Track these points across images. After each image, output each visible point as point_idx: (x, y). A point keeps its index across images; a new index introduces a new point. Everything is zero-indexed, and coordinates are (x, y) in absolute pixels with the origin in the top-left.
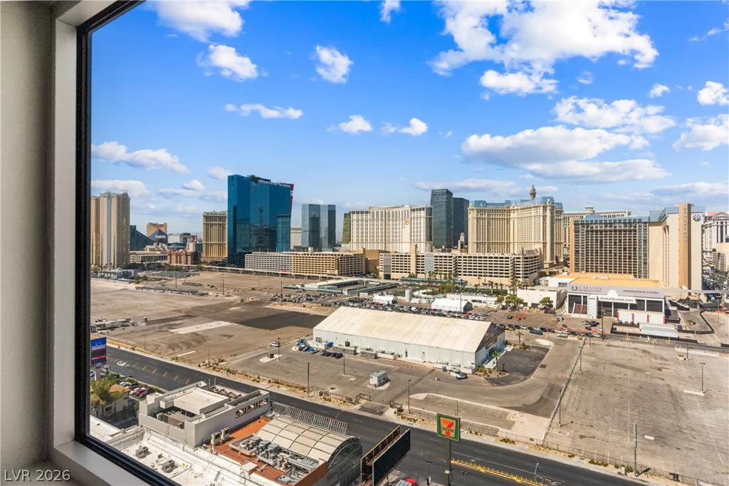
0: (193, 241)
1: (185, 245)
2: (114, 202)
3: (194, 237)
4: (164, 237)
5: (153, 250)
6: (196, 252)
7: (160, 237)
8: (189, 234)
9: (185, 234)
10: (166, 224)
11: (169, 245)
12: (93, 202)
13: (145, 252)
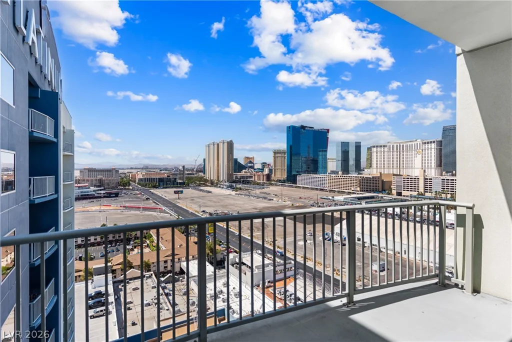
0: (268, 167)
1: (263, 169)
2: (226, 145)
3: (269, 165)
4: (253, 165)
5: (246, 172)
6: (268, 174)
7: (250, 165)
8: (266, 163)
9: (263, 163)
10: (254, 157)
11: (255, 169)
12: (216, 146)
13: (242, 173)
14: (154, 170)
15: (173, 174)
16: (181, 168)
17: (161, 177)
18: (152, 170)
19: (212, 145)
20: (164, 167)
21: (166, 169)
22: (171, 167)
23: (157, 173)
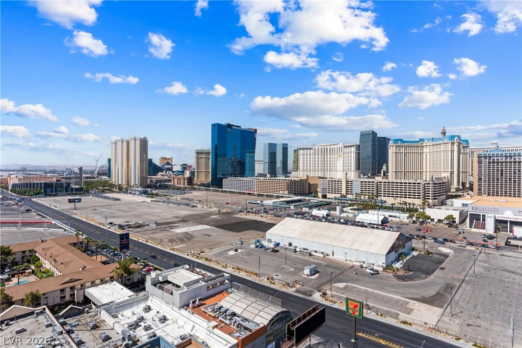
0: (189, 169)
1: (183, 172)
2: (138, 143)
3: (190, 166)
4: (170, 166)
5: (163, 175)
6: (190, 177)
7: (168, 166)
8: (186, 165)
9: (184, 165)
10: (172, 158)
11: (174, 172)
12: (125, 144)
13: (158, 176)
14: (37, 173)
15: (66, 178)
16: (77, 170)
17: (48, 181)
18: (31, 173)
19: (120, 142)
20: (50, 169)
21: (53, 172)
22: (62, 169)
23: (41, 177)
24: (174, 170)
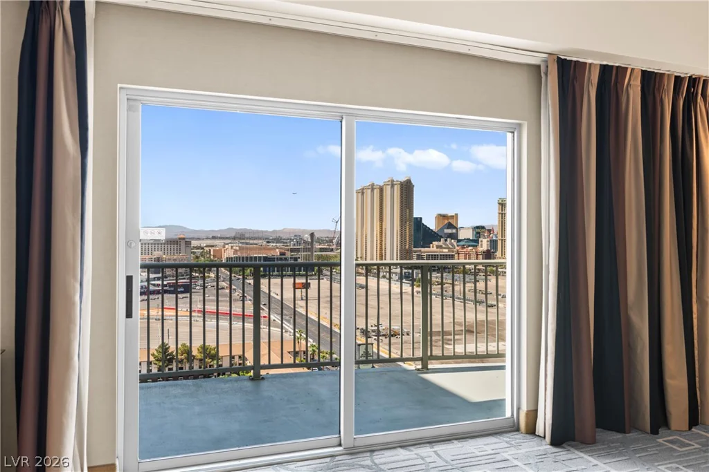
0: (488, 236)
1: (477, 241)
2: (397, 189)
3: (489, 231)
4: (454, 231)
5: (440, 247)
6: (488, 251)
7: (449, 231)
8: (483, 227)
9: (478, 227)
10: (457, 215)
11: (459, 241)
12: (376, 192)
13: (431, 249)
14: (256, 242)
15: (292, 250)
16: (307, 237)
17: (269, 254)
18: (251, 242)
19: (369, 191)
20: (274, 236)
21: (278, 240)
22: (288, 236)
23: (261, 248)
24: (460, 238)
